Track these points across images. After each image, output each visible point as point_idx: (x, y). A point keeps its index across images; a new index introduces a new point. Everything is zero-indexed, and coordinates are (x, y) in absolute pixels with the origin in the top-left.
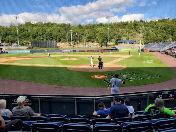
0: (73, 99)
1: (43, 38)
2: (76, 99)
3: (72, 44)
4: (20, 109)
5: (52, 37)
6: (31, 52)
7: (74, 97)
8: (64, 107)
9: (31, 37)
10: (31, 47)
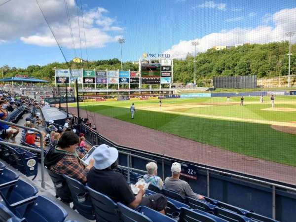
0: (269, 187)
1: (232, 73)
2: (274, 188)
3: (289, 80)
4: (174, 182)
5: (249, 70)
6: (213, 95)
7: (270, 183)
8: (250, 196)
9: (214, 72)
10: (213, 87)
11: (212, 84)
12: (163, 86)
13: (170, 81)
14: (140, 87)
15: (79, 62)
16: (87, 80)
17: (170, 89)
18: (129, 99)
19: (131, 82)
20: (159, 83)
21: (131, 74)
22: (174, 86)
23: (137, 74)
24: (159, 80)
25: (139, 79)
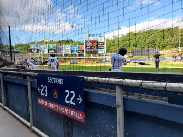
3: (180, 50)
5: (154, 45)
6: (131, 60)
10: (131, 55)
11: (130, 54)
12: (100, 55)
13: (104, 52)
14: (85, 55)
15: (47, 41)
16: (50, 51)
17: (104, 57)
18: (77, 63)
19: (79, 53)
20: (97, 53)
21: (79, 47)
22: (107, 55)
23: (83, 47)
24: (97, 51)
25: (84, 50)
